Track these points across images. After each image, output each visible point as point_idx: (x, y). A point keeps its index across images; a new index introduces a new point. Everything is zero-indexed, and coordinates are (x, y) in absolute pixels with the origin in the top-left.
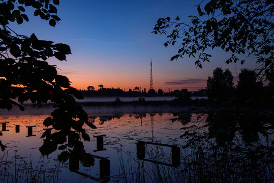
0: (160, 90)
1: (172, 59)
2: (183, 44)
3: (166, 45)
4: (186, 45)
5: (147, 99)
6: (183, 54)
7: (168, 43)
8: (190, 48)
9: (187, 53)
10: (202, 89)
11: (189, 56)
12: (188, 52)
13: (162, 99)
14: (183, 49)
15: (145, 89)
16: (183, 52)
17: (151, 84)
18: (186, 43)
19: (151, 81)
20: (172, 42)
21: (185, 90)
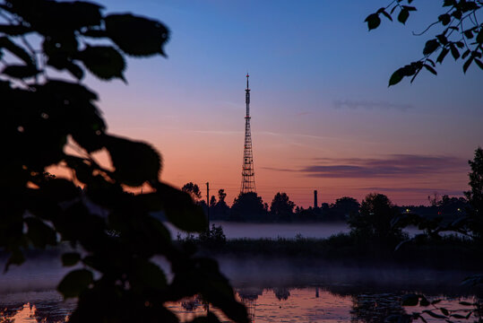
0: (281, 200)
1: (396, 78)
2: (445, 19)
3: (373, 21)
4: (455, 22)
5: (232, 232)
6: (440, 59)
7: (381, 16)
8: (468, 34)
9: (456, 55)
10: (446, 199)
11: (466, 67)
12: (461, 51)
13: (289, 232)
14: (442, 38)
15: (221, 192)
16: (440, 50)
17: (247, 172)
18: (458, 15)
19: (247, 160)
20: (398, 10)
21: (379, 201)
